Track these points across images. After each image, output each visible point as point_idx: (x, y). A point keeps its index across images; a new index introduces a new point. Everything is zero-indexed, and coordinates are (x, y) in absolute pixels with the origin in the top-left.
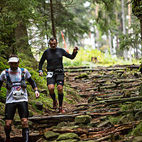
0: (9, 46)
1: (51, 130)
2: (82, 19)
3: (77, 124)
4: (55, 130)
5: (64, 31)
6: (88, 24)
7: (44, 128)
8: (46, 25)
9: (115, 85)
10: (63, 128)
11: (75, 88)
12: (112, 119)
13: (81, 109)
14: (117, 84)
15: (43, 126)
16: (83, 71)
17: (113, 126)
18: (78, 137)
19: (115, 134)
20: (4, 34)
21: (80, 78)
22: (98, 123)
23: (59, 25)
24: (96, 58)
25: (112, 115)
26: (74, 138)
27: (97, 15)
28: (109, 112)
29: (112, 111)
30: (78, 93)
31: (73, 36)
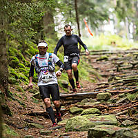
0: (38, 32)
1: (76, 106)
2: (102, 8)
3: (98, 100)
4: (79, 106)
5: (86, 18)
6: (108, 12)
7: (70, 104)
8: (70, 13)
9: (132, 66)
10: (87, 104)
11: (97, 69)
12: (129, 96)
13: (102, 88)
14: (134, 65)
15: (69, 102)
16: (104, 54)
17: (130, 102)
18: (99, 111)
19: (132, 109)
20: (34, 22)
21: (101, 60)
22: (117, 100)
23: (82, 13)
24: (115, 43)
25: (129, 92)
26: (96, 113)
27: (116, 4)
28: (127, 90)
29: (130, 89)
30: (99, 73)
31: (94, 23)
